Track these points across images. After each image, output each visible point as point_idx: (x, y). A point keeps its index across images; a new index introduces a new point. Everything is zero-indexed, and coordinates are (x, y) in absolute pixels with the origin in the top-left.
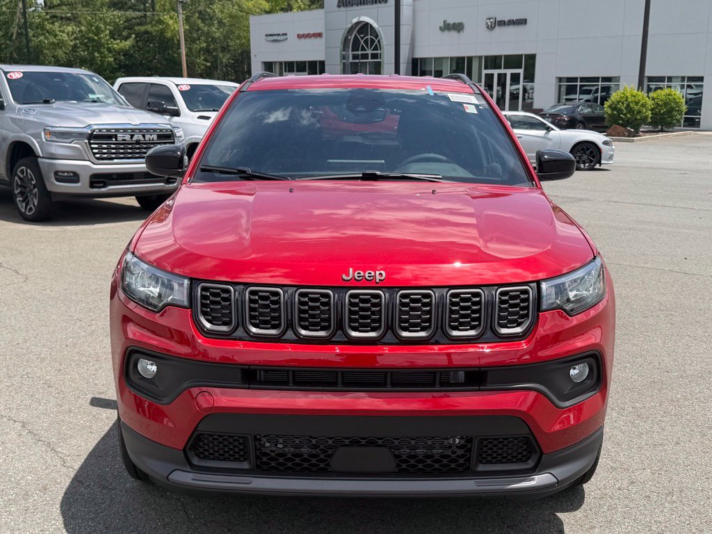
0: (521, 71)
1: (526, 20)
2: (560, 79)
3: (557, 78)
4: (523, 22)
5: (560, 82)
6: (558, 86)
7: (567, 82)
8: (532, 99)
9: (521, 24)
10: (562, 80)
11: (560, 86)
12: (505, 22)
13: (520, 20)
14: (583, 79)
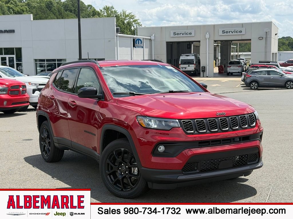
0: (14, 56)
1: (14, 30)
2: (36, 60)
3: (34, 59)
4: (13, 31)
5: (36, 61)
6: (35, 64)
7: (40, 61)
8: (22, 70)
9: (12, 32)
10: (37, 61)
11: (36, 63)
12: (2, 31)
13: (11, 30)
14: (48, 60)
